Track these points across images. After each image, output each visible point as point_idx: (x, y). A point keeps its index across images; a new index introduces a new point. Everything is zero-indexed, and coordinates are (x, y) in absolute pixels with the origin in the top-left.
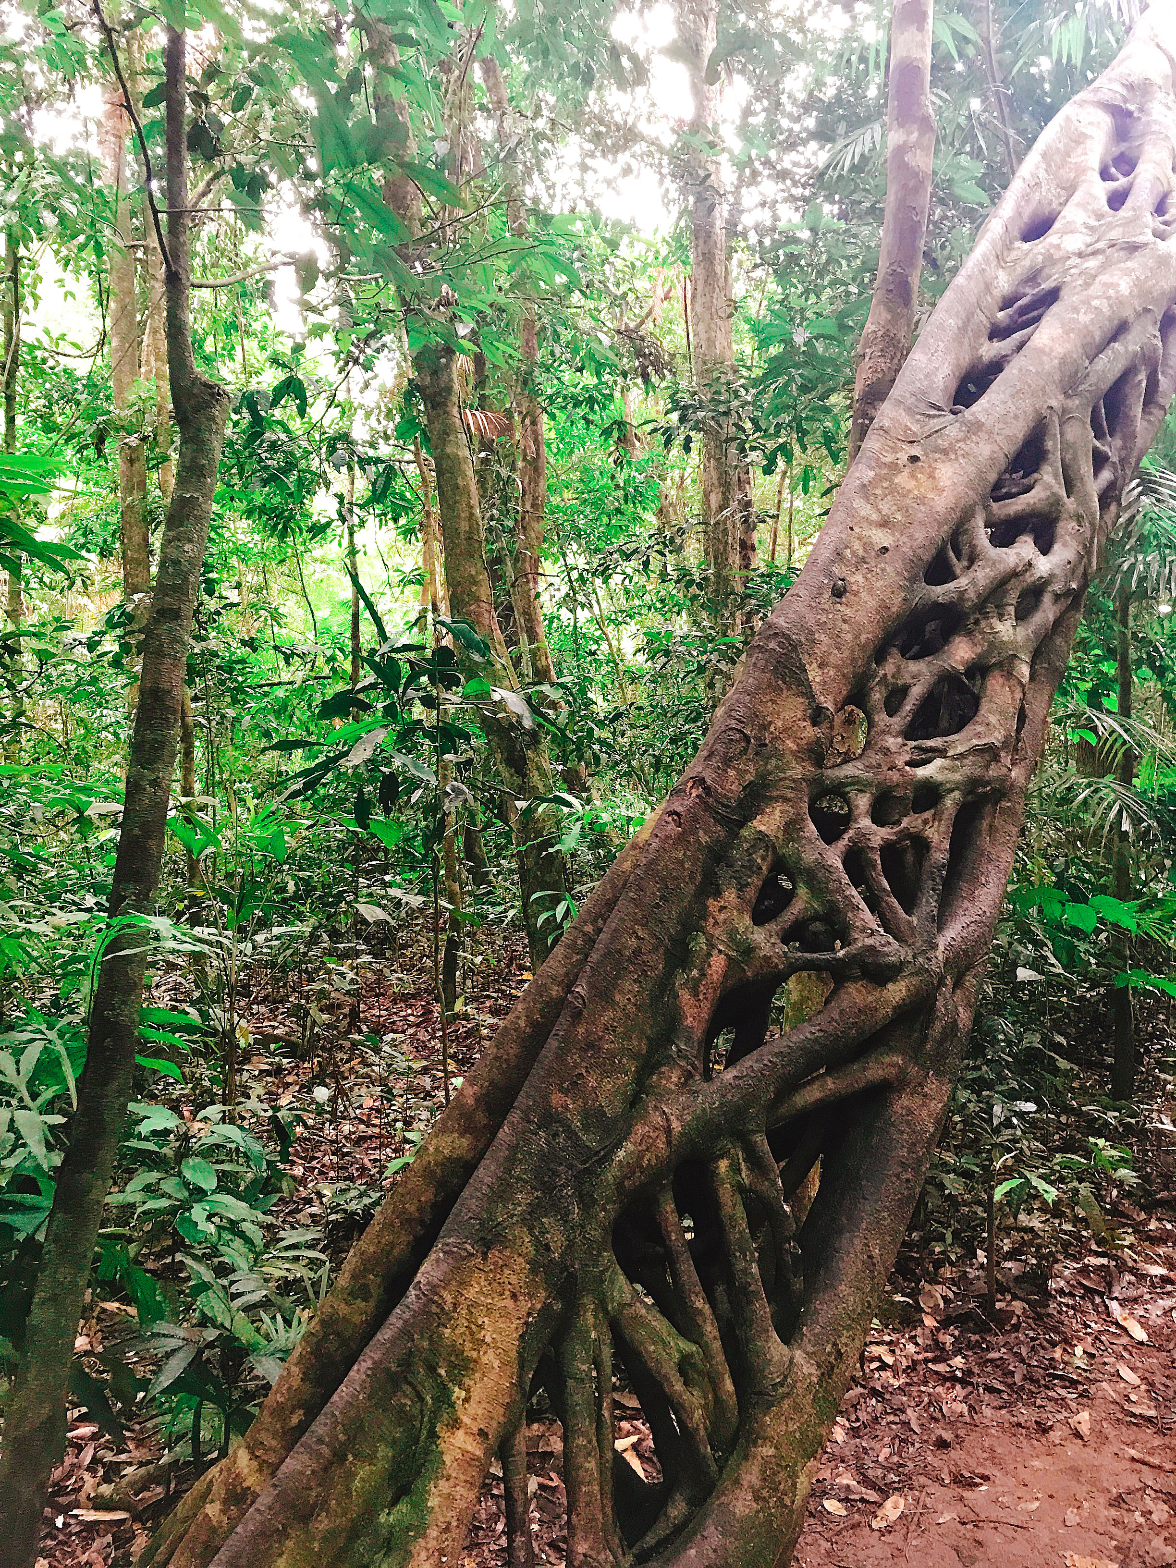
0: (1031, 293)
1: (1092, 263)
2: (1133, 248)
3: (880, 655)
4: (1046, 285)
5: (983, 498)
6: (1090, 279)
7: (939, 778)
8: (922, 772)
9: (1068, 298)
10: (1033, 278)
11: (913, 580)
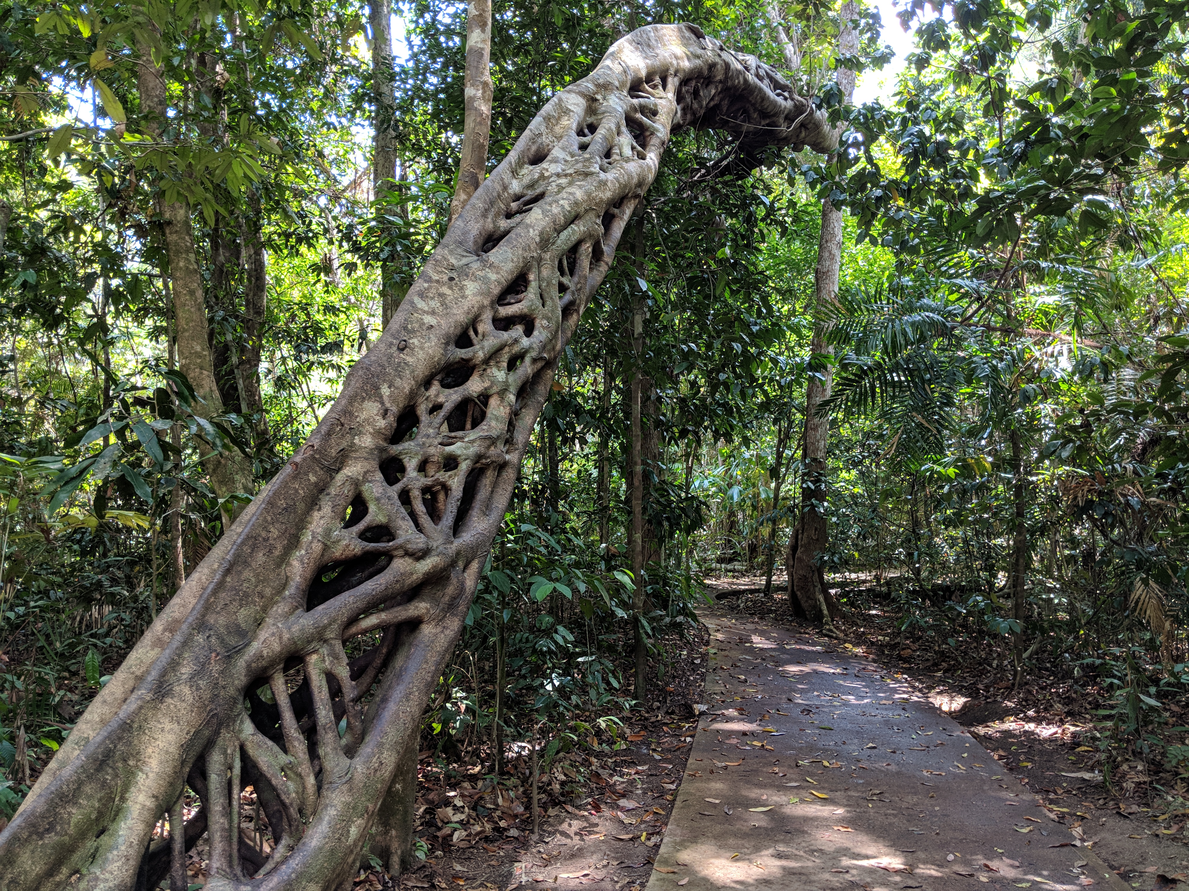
0: (530, 194)
1: (563, 181)
2: (587, 175)
3: (427, 383)
4: (538, 191)
5: (492, 303)
6: (561, 188)
7: (459, 452)
8: (448, 449)
9: (548, 199)
10: (531, 186)
11: (447, 344)
